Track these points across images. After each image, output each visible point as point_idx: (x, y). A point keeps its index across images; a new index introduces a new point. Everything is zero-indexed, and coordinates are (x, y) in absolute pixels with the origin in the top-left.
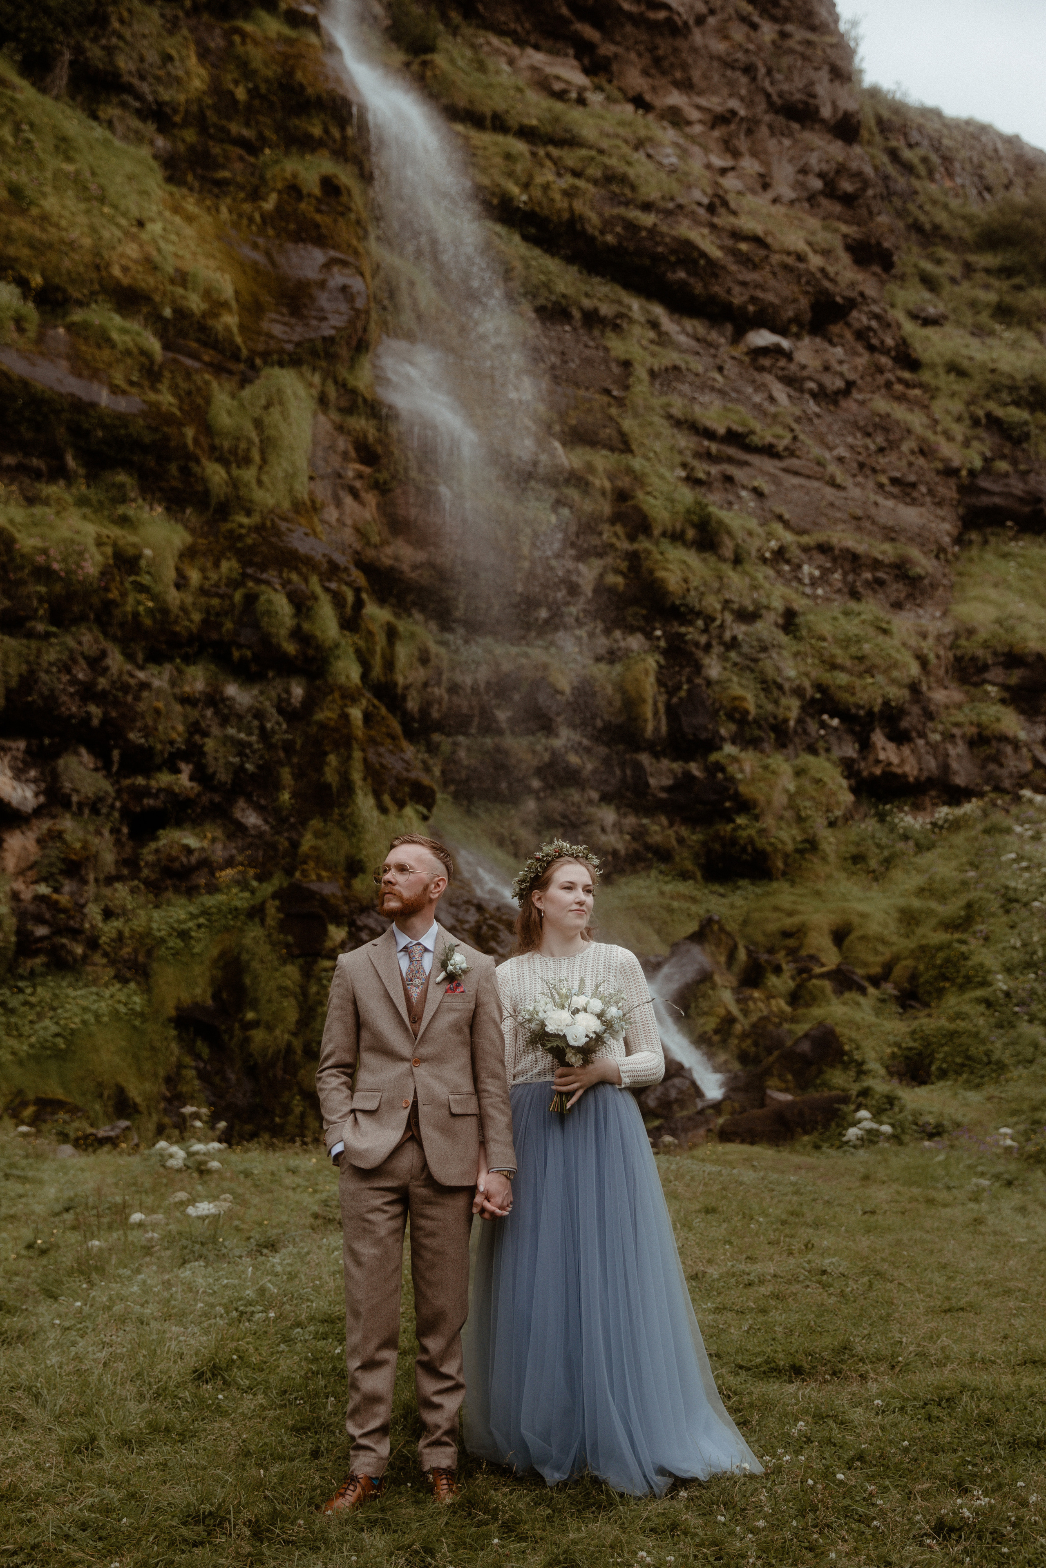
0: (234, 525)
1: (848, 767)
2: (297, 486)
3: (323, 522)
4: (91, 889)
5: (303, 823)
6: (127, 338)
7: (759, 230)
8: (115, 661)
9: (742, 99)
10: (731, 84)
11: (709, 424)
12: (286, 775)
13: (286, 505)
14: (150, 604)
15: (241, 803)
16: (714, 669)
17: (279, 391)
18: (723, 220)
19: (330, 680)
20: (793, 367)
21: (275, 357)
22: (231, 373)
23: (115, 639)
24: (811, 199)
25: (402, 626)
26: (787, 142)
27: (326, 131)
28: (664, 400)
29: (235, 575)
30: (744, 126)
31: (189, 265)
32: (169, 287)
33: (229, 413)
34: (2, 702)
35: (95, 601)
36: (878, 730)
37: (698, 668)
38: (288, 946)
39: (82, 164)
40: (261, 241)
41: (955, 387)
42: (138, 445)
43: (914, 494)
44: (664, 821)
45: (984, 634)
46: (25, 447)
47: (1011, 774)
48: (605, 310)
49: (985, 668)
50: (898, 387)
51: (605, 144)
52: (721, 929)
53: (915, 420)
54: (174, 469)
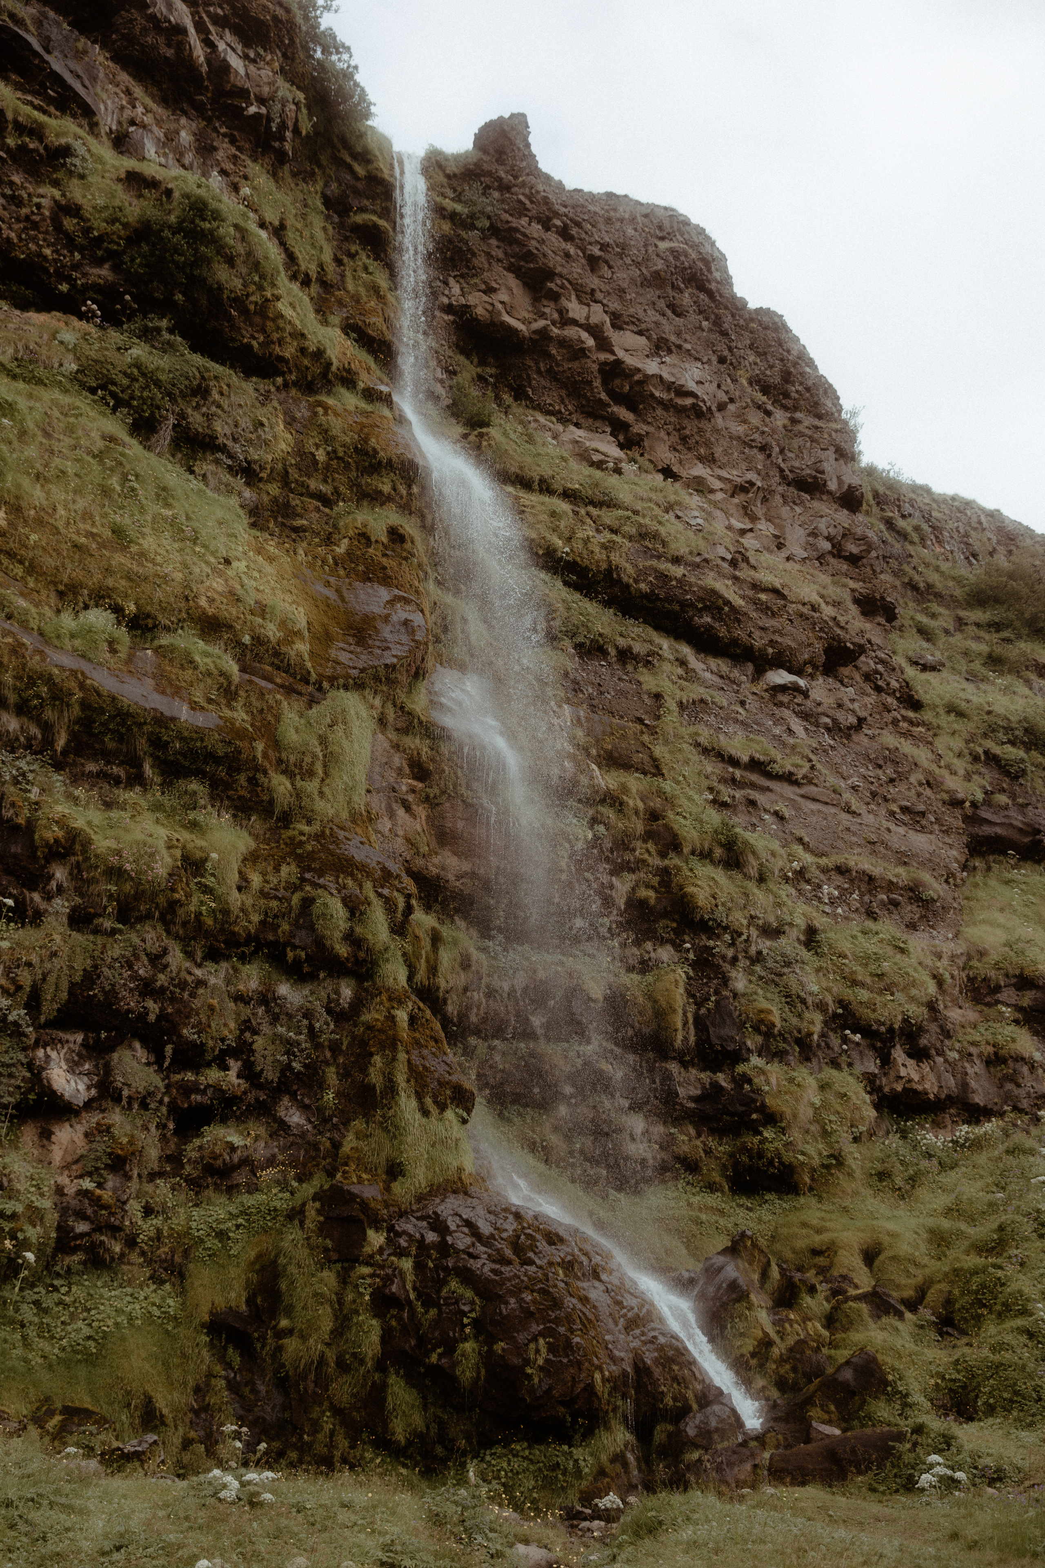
0: (296, 833)
1: (871, 1084)
2: (356, 798)
3: (377, 832)
4: (134, 1185)
5: (346, 1123)
6: (208, 660)
7: (777, 583)
8: (176, 958)
9: (759, 472)
10: (748, 459)
11: (733, 752)
12: (331, 1075)
13: (345, 815)
14: (213, 905)
15: (286, 1101)
16: (740, 984)
17: (344, 711)
18: (744, 573)
19: (379, 983)
20: (809, 703)
21: (341, 681)
22: (300, 694)
23: (177, 937)
24: (820, 558)
25: (445, 931)
26: (798, 510)
27: (395, 488)
28: (691, 729)
29: (293, 879)
30: (761, 495)
31: (268, 598)
32: (249, 617)
33: (297, 730)
34: (64, 995)
35: (162, 900)
36: (898, 1047)
37: (725, 981)
38: (326, 1250)
39: (179, 510)
40: (332, 580)
41: (956, 726)
42: (211, 757)
43: (924, 822)
44: (692, 1131)
45: (994, 957)
46: (107, 756)
47: (1028, 1093)
48: (638, 648)
49: (997, 989)
50: (904, 725)
51: (639, 506)
52: (755, 1245)
53: (922, 755)
54: (242, 779)
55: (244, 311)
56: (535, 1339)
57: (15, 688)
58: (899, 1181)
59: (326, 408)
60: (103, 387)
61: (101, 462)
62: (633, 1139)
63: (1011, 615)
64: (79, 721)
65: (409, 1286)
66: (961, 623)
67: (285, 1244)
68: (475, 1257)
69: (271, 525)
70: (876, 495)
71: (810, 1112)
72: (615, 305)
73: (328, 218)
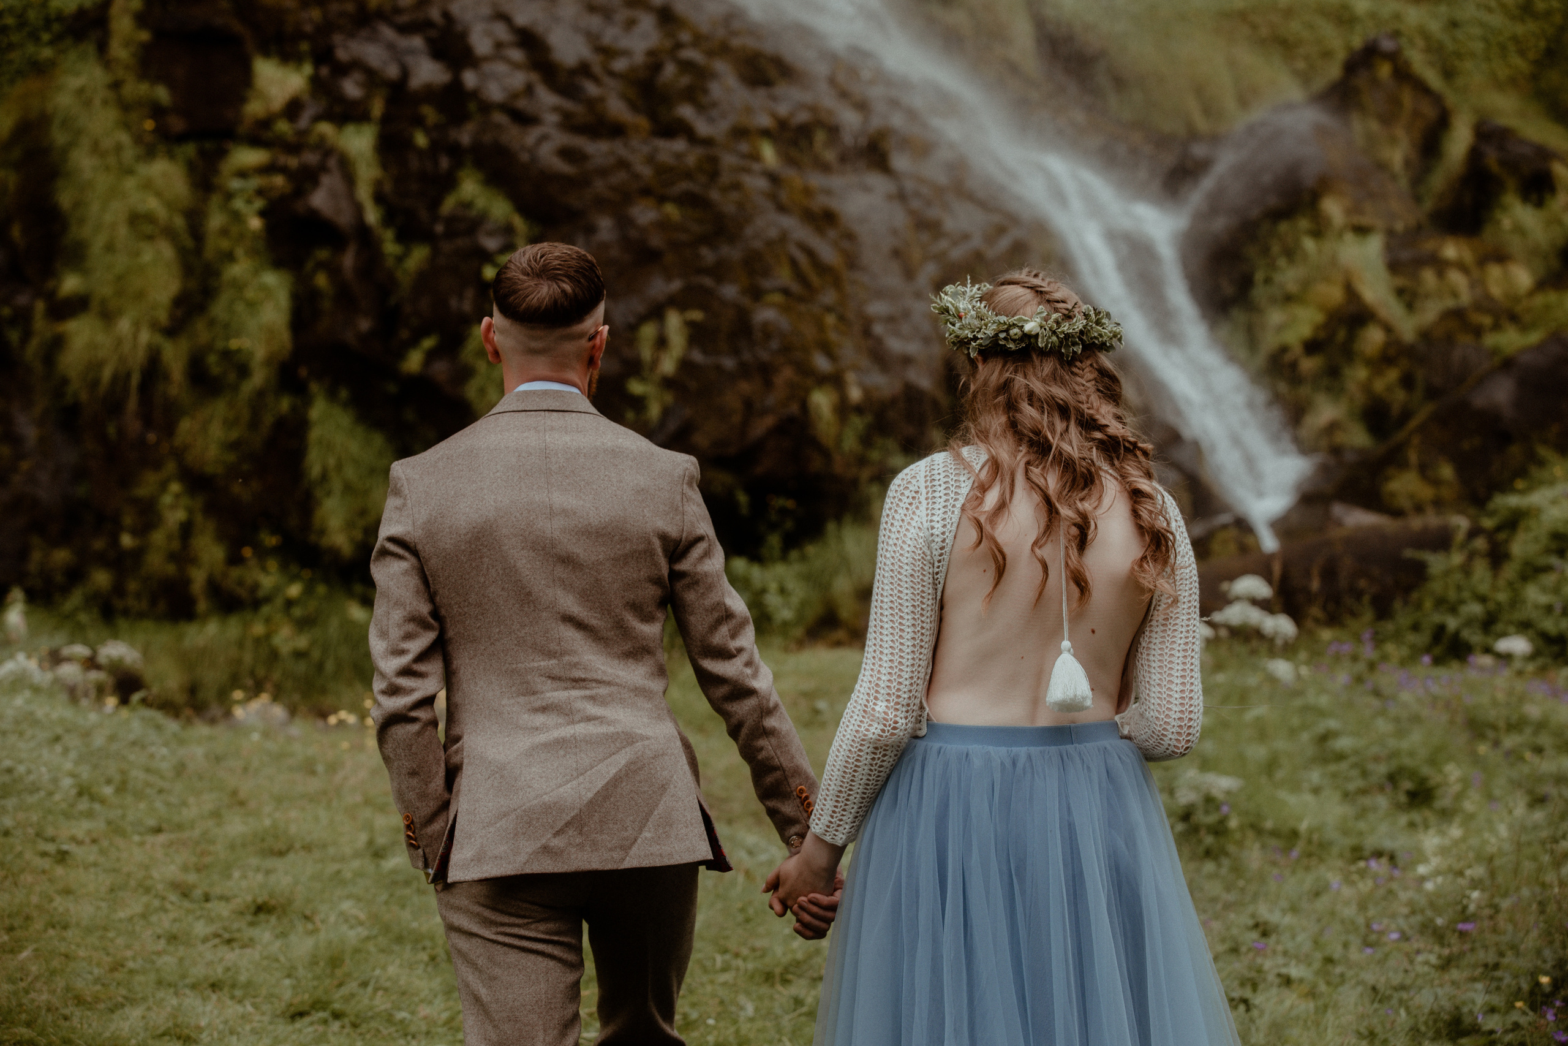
38: (157, 111)
52: (1403, 74)
56: (656, 313)
65: (364, 193)
67: (63, 100)
68: (525, 119)
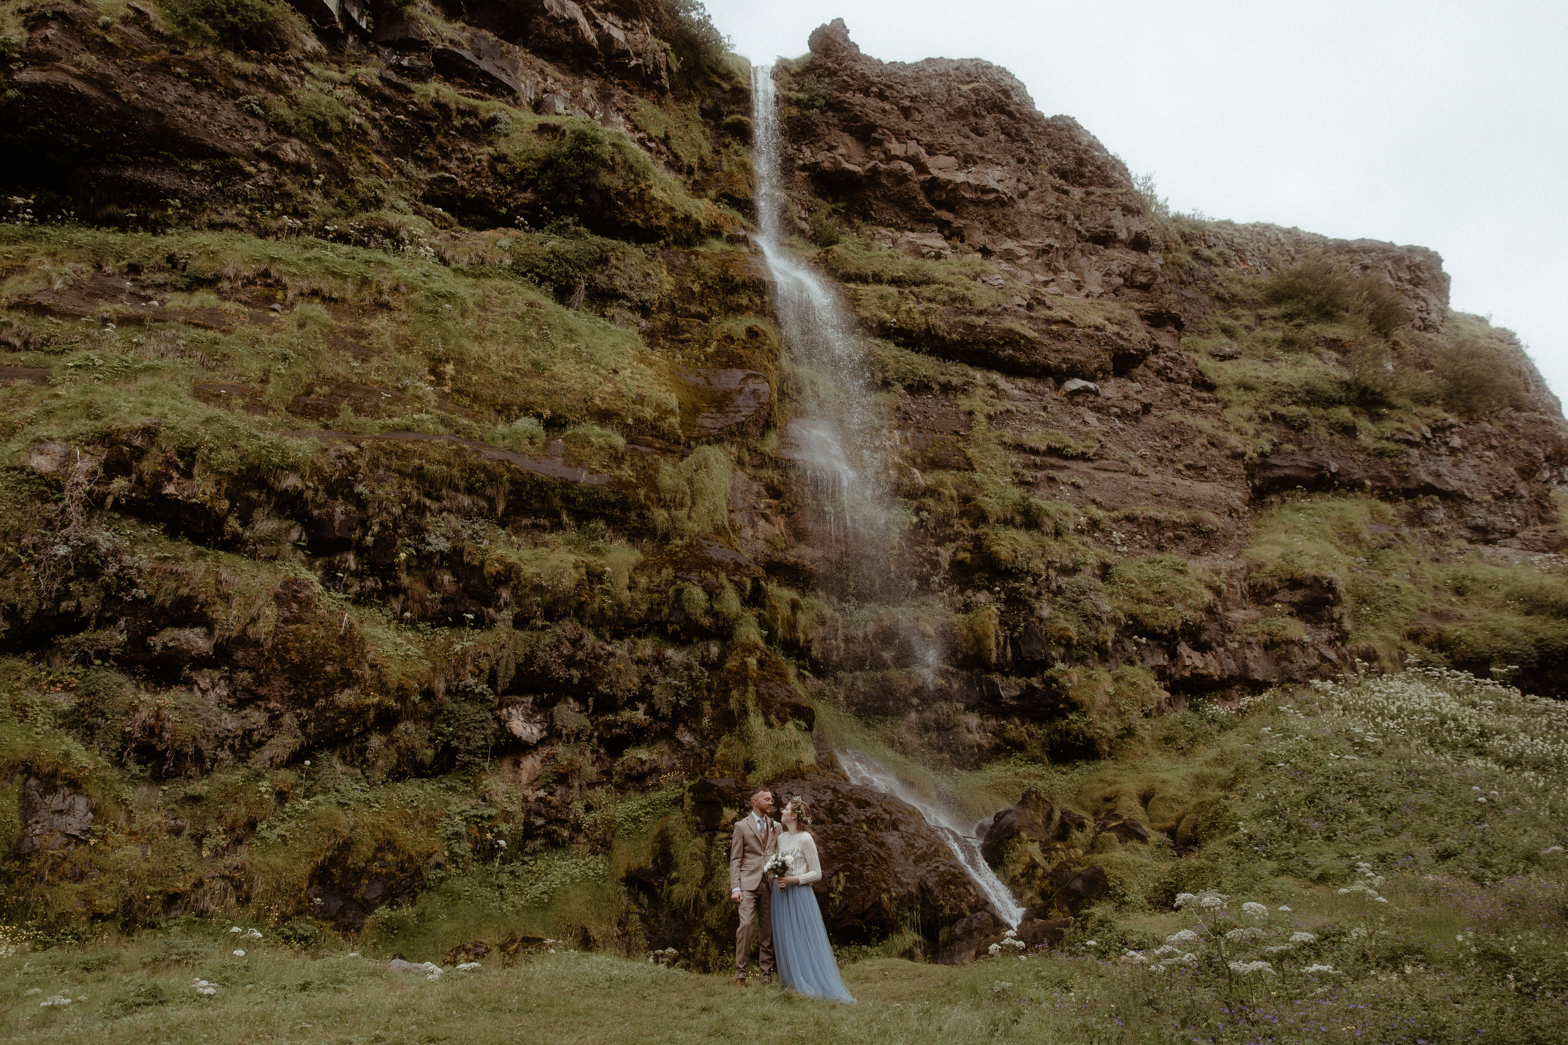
0: (673, 546)
1: (1161, 674)
2: (719, 518)
3: (740, 538)
4: (576, 792)
5: (718, 738)
6: (601, 439)
7: (1066, 315)
8: (590, 639)
9: (1057, 238)
10: (1047, 229)
11: (1033, 444)
12: (707, 706)
13: (709, 529)
14: (611, 602)
15: (681, 728)
16: (1046, 612)
17: (706, 459)
18: (1042, 313)
19: (736, 640)
20: (1100, 400)
21: (704, 439)
22: (674, 452)
23: (589, 626)
24: (1116, 291)
25: (802, 602)
26: (1094, 258)
27: (751, 300)
28: (998, 433)
29: (670, 578)
30: (1061, 253)
31: (647, 392)
32: (632, 406)
33: (671, 477)
34: (513, 672)
35: (573, 603)
36: (1183, 644)
37: (1032, 611)
38: (697, 824)
39: (581, 343)
40: (702, 371)
41: (1245, 398)
42: (606, 503)
43: (1207, 474)
44: (1017, 721)
45: (1270, 567)
46: (537, 514)
47: (1300, 668)
48: (956, 381)
49: (1274, 591)
50: (1195, 404)
51: (951, 279)
53: (1206, 424)
54: (633, 515)
55: (627, 201)
57: (462, 478)
58: (1182, 742)
59: (697, 254)
60: (530, 271)
61: (523, 321)
62: (969, 731)
63: (1301, 306)
64: (511, 493)
66: (1260, 319)
67: (672, 823)
69: (662, 341)
70: (1183, 235)
71: (1106, 699)
72: (927, 138)
73: (706, 124)
